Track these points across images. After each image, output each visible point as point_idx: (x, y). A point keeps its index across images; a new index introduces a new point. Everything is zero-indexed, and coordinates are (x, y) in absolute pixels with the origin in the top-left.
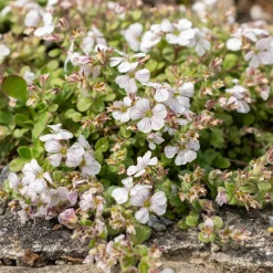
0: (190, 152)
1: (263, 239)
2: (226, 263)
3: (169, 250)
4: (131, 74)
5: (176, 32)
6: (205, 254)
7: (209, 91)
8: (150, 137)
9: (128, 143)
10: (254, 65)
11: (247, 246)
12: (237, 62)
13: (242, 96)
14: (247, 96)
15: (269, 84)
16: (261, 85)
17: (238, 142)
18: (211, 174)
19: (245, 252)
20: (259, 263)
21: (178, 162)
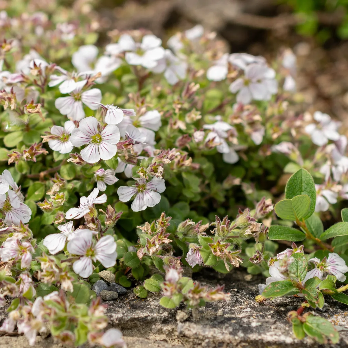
0: (152, 194)
1: (249, 310)
2: (196, 335)
3: (120, 320)
4: (76, 96)
5: (140, 52)
6: (169, 327)
7: (181, 125)
8: (99, 172)
9: (70, 186)
10: (243, 99)
11: (226, 316)
12: (222, 99)
13: (225, 135)
14: (232, 135)
15: (263, 124)
16: (252, 124)
17: (221, 198)
18: (180, 226)
19: (222, 323)
20: (241, 334)
21: (136, 208)
